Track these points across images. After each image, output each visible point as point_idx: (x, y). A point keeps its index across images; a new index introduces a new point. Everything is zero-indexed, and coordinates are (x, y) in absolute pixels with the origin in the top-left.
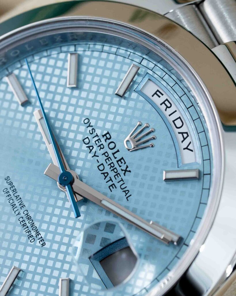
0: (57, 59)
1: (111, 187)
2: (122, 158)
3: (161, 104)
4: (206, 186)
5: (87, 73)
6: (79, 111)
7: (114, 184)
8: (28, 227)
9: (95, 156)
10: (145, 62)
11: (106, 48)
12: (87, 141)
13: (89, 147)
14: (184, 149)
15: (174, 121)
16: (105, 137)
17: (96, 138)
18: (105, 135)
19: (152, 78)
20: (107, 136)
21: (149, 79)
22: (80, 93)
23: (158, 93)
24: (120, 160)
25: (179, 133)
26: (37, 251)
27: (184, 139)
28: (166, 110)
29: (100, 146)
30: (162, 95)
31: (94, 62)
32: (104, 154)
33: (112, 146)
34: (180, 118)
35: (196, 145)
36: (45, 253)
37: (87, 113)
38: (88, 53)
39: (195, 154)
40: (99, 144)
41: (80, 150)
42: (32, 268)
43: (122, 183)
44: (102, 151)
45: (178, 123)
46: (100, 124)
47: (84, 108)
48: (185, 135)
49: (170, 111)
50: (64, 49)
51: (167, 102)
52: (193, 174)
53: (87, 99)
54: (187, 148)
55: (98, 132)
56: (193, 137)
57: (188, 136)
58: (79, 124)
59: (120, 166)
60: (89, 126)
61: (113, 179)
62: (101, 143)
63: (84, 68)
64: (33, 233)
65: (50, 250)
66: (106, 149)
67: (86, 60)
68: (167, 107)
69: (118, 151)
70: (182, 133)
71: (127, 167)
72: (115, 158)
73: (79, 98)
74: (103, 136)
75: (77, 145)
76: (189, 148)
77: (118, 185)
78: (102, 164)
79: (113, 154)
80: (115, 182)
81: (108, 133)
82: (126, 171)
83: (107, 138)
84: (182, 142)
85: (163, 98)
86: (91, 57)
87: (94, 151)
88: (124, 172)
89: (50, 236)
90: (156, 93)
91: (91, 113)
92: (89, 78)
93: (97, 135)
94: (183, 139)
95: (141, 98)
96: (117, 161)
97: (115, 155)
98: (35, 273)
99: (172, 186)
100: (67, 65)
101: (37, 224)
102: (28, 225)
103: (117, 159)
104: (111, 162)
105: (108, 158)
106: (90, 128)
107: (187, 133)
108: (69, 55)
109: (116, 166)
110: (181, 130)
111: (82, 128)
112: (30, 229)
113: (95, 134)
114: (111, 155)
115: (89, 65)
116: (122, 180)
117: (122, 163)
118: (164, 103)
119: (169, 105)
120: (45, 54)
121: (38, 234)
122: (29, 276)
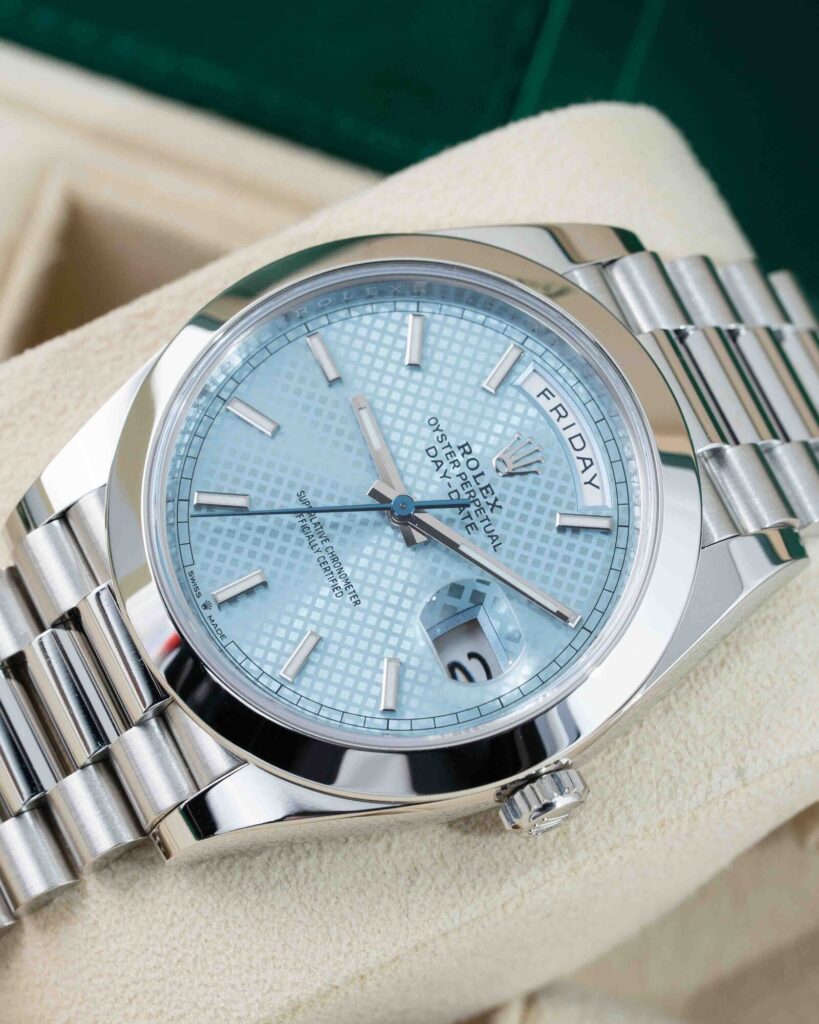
0: (388, 320)
1: (469, 528)
2: (489, 486)
3: (551, 411)
4: (622, 543)
5: (435, 348)
6: (421, 404)
7: (473, 523)
8: (332, 573)
9: (444, 476)
10: (529, 343)
11: (468, 314)
12: (432, 452)
13: (436, 462)
14: (586, 483)
15: (570, 439)
16: (462, 450)
17: (448, 450)
18: (463, 446)
19: (540, 370)
20: (465, 449)
21: (534, 371)
22: (424, 378)
23: (546, 392)
24: (485, 488)
25: (579, 458)
26: (346, 612)
27: (586, 468)
28: (558, 420)
29: (453, 462)
30: (554, 396)
31: (447, 332)
32: (460, 475)
33: (473, 464)
34: (580, 435)
35: (604, 480)
36: (359, 616)
37: (434, 409)
38: (439, 318)
39: (603, 492)
40: (451, 460)
41: (420, 465)
42: (337, 637)
43: (487, 522)
44: (457, 471)
45: (578, 443)
46: (455, 428)
47: (430, 400)
48: (588, 463)
49: (564, 422)
50: (401, 306)
51: (560, 409)
52: (604, 523)
53: (434, 388)
54: (590, 483)
55: (452, 440)
56: (602, 468)
57: (592, 464)
58: (420, 425)
59: (485, 498)
60: (437, 429)
61: (473, 515)
62: (455, 459)
63: (431, 340)
64: (341, 583)
65: (368, 612)
66: (463, 468)
67: (434, 328)
68: (560, 416)
69: (482, 474)
70: (583, 459)
71: (496, 500)
72: (478, 484)
73: (422, 384)
74: (459, 448)
75: (417, 457)
76: (593, 482)
77: (481, 526)
78: (456, 491)
79: (475, 477)
80: (476, 520)
81: (467, 444)
82: (494, 505)
83: (465, 452)
84: (583, 472)
85: (554, 402)
86: (443, 325)
87: (443, 468)
88: (490, 507)
89: (368, 592)
90: (543, 393)
91: (441, 410)
92: (439, 356)
93: (449, 446)
94: (583, 468)
95: (522, 397)
96: (481, 490)
97: (477, 479)
98: (342, 645)
99: (567, 537)
100: (408, 333)
101: (347, 570)
102: (333, 570)
103: (482, 486)
104: (470, 489)
105: (466, 483)
106: (438, 434)
107: (591, 460)
108: (411, 316)
109: (479, 496)
110: (581, 454)
111: (427, 432)
112: (337, 576)
113: (445, 443)
114: (471, 479)
115: (439, 336)
116: (487, 519)
117: (488, 492)
118: (555, 409)
119: (563, 414)
120: (369, 309)
121: (348, 585)
122: (333, 649)
